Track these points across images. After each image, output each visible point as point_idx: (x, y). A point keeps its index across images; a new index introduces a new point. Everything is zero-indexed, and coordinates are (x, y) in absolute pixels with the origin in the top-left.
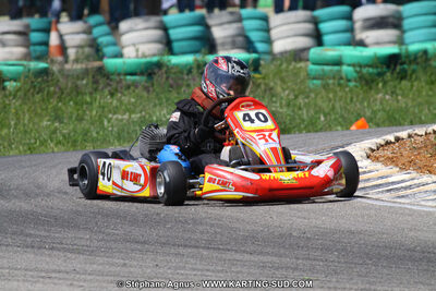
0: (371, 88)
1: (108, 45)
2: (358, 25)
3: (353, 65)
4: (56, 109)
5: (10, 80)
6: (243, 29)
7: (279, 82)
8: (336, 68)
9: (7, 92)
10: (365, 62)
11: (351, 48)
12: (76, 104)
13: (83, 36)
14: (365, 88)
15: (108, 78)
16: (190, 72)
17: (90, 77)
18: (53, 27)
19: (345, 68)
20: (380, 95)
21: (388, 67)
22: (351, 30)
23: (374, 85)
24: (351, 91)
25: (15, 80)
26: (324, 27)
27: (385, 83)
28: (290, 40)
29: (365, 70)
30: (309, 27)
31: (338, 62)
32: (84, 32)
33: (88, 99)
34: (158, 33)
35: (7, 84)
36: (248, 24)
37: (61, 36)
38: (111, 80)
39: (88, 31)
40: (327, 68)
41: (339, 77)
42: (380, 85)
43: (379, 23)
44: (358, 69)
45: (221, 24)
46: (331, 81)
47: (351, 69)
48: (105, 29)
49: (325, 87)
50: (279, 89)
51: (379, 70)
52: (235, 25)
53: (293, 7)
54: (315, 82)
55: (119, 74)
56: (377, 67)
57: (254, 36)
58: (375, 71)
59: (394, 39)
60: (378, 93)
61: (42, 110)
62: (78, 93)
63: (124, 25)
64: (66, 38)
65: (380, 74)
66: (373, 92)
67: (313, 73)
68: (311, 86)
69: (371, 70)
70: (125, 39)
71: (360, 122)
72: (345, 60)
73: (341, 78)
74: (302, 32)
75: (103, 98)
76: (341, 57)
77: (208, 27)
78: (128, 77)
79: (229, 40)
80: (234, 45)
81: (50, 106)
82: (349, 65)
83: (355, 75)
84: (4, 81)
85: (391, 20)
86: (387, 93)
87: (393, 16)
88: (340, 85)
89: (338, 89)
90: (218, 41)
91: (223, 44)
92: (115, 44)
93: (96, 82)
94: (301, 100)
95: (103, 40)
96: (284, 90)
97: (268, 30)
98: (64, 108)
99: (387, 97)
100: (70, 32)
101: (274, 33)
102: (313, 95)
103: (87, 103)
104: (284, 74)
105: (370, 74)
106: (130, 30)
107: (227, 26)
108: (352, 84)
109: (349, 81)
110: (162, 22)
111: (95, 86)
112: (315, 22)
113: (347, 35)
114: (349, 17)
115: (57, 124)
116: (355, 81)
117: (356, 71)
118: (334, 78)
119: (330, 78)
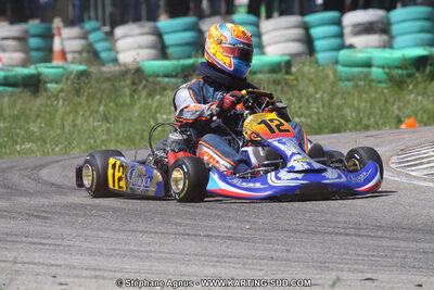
0: (402, 90)
1: (104, 50)
3: (383, 67)
5: (51, 82)
8: (366, 70)
9: (49, 94)
10: (394, 64)
11: (379, 50)
12: (116, 105)
14: (396, 89)
15: (147, 80)
19: (374, 70)
20: (412, 96)
21: (418, 69)
23: (404, 87)
25: (56, 82)
27: (415, 86)
29: (395, 72)
31: (368, 64)
32: (81, 37)
33: (128, 101)
35: (49, 85)
38: (149, 82)
39: (84, 36)
40: (356, 70)
41: (366, 78)
42: (411, 87)
43: (368, 29)
44: (387, 70)
46: (361, 83)
47: (380, 70)
49: (356, 86)
51: (409, 71)
54: (347, 83)
55: (157, 76)
56: (406, 69)
58: (405, 72)
60: (411, 92)
63: (119, 31)
64: (65, 43)
65: (410, 76)
66: (404, 93)
67: (343, 74)
68: (344, 88)
69: (400, 72)
70: (121, 44)
72: (375, 62)
73: (372, 81)
75: (143, 99)
76: (370, 59)
78: (166, 80)
82: (379, 67)
83: (384, 76)
84: (45, 82)
86: (418, 94)
88: (370, 86)
93: (135, 84)
94: (338, 101)
95: (100, 46)
97: (259, 35)
99: (420, 98)
101: (265, 39)
103: (127, 105)
105: (400, 76)
106: (126, 36)
108: (382, 85)
109: (380, 82)
111: (134, 87)
112: (306, 27)
114: (338, 23)
116: (386, 83)
117: (387, 74)
118: (364, 80)
119: (361, 80)
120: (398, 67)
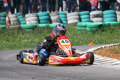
0: (94, 34)
1: (22, 21)
2: (91, 17)
3: (90, 27)
4: (7, 38)
6: (59, 17)
7: (69, 32)
8: (85, 28)
10: (93, 27)
11: (89, 23)
12: (13, 37)
13: (15, 18)
14: (93, 34)
15: (22, 30)
16: (44, 28)
17: (17, 29)
18: (7, 15)
19: (87, 28)
20: (97, 36)
21: (99, 28)
22: (89, 18)
23: (95, 33)
24: (89, 34)
26: (82, 17)
27: (98, 33)
28: (72, 20)
29: (93, 29)
30: (78, 17)
31: (85, 27)
32: (16, 17)
33: (16, 36)
34: (36, 18)
36: (61, 16)
37: (9, 18)
38: (23, 30)
39: (17, 17)
40: (82, 28)
41: (85, 31)
42: (97, 33)
43: (97, 16)
44: (91, 28)
45: (54, 16)
46: (83, 32)
47: (89, 28)
48: (21, 16)
49: (82, 33)
50: (69, 34)
51: (97, 29)
52: (57, 16)
53: (73, 11)
54: (79, 32)
55: (25, 29)
57: (62, 19)
58: (96, 29)
59: (101, 20)
60: (96, 35)
61: (3, 38)
62: (13, 34)
63: (27, 15)
64: (10, 19)
66: (95, 35)
67: (79, 29)
68: (78, 33)
69: (94, 29)
70: (27, 19)
71: (91, 43)
72: (87, 26)
73: (86, 31)
74: (76, 18)
75: (21, 35)
76: (86, 25)
77: (50, 16)
78: (27, 30)
79: (56, 20)
80: (57, 21)
81: (6, 37)
82: (88, 27)
85: (100, 15)
87: (101, 14)
88: (86, 33)
89: (85, 34)
90: (53, 20)
91: (54, 21)
92: (24, 21)
93: (18, 31)
94: (75, 37)
95: (21, 19)
96: (70, 34)
97: (66, 17)
98: (9, 38)
99: (99, 36)
100: (11, 17)
101: (68, 18)
102: (78, 35)
103: (16, 37)
104: (71, 29)
105: (94, 30)
106: (28, 17)
107: (55, 16)
108: (89, 33)
109: (89, 32)
110: (37, 15)
112: (79, 15)
113: (88, 19)
114: (89, 14)
115: (7, 42)
116: (90, 32)
117: (91, 29)
118: (84, 31)
119: (83, 31)
120: (94, 28)
